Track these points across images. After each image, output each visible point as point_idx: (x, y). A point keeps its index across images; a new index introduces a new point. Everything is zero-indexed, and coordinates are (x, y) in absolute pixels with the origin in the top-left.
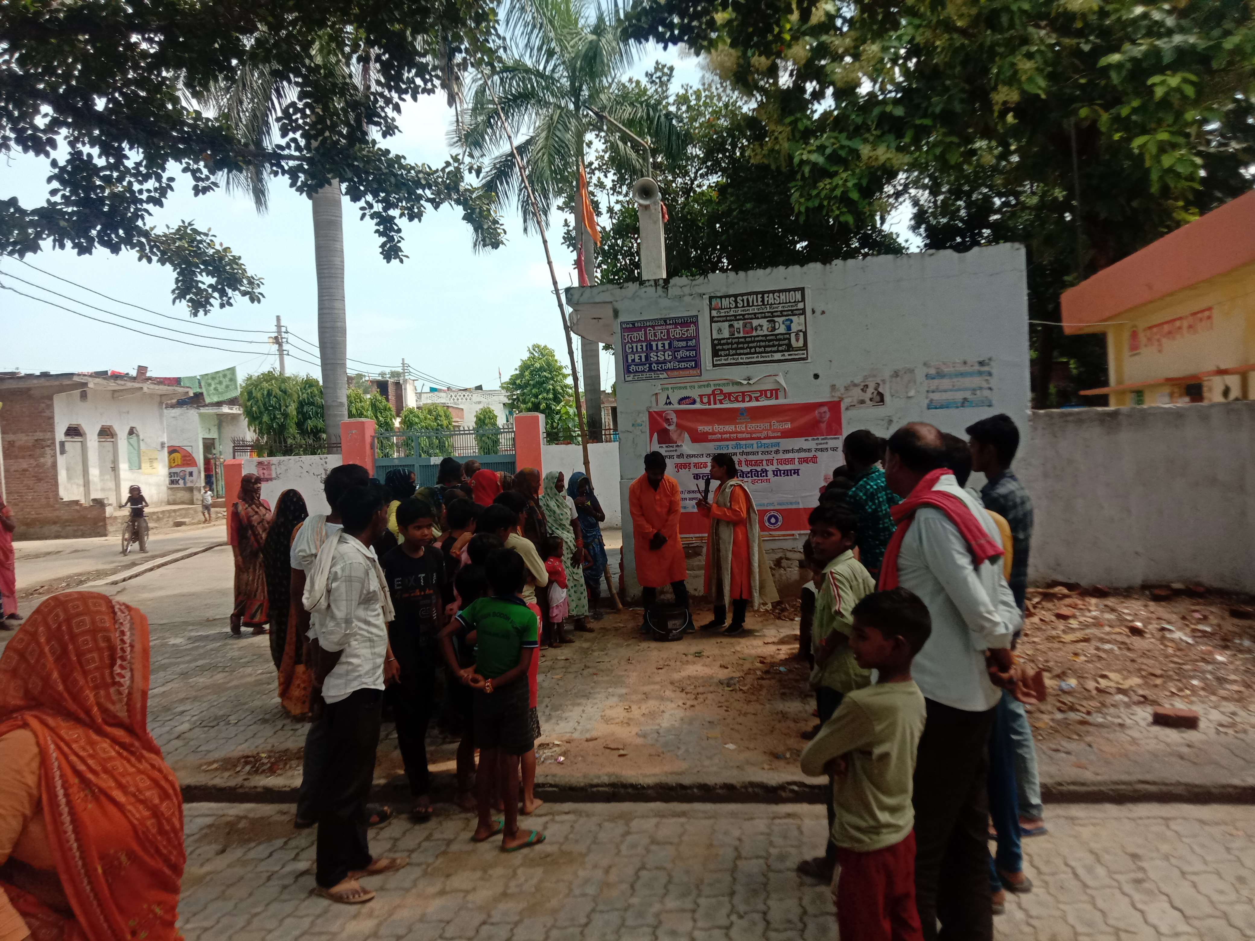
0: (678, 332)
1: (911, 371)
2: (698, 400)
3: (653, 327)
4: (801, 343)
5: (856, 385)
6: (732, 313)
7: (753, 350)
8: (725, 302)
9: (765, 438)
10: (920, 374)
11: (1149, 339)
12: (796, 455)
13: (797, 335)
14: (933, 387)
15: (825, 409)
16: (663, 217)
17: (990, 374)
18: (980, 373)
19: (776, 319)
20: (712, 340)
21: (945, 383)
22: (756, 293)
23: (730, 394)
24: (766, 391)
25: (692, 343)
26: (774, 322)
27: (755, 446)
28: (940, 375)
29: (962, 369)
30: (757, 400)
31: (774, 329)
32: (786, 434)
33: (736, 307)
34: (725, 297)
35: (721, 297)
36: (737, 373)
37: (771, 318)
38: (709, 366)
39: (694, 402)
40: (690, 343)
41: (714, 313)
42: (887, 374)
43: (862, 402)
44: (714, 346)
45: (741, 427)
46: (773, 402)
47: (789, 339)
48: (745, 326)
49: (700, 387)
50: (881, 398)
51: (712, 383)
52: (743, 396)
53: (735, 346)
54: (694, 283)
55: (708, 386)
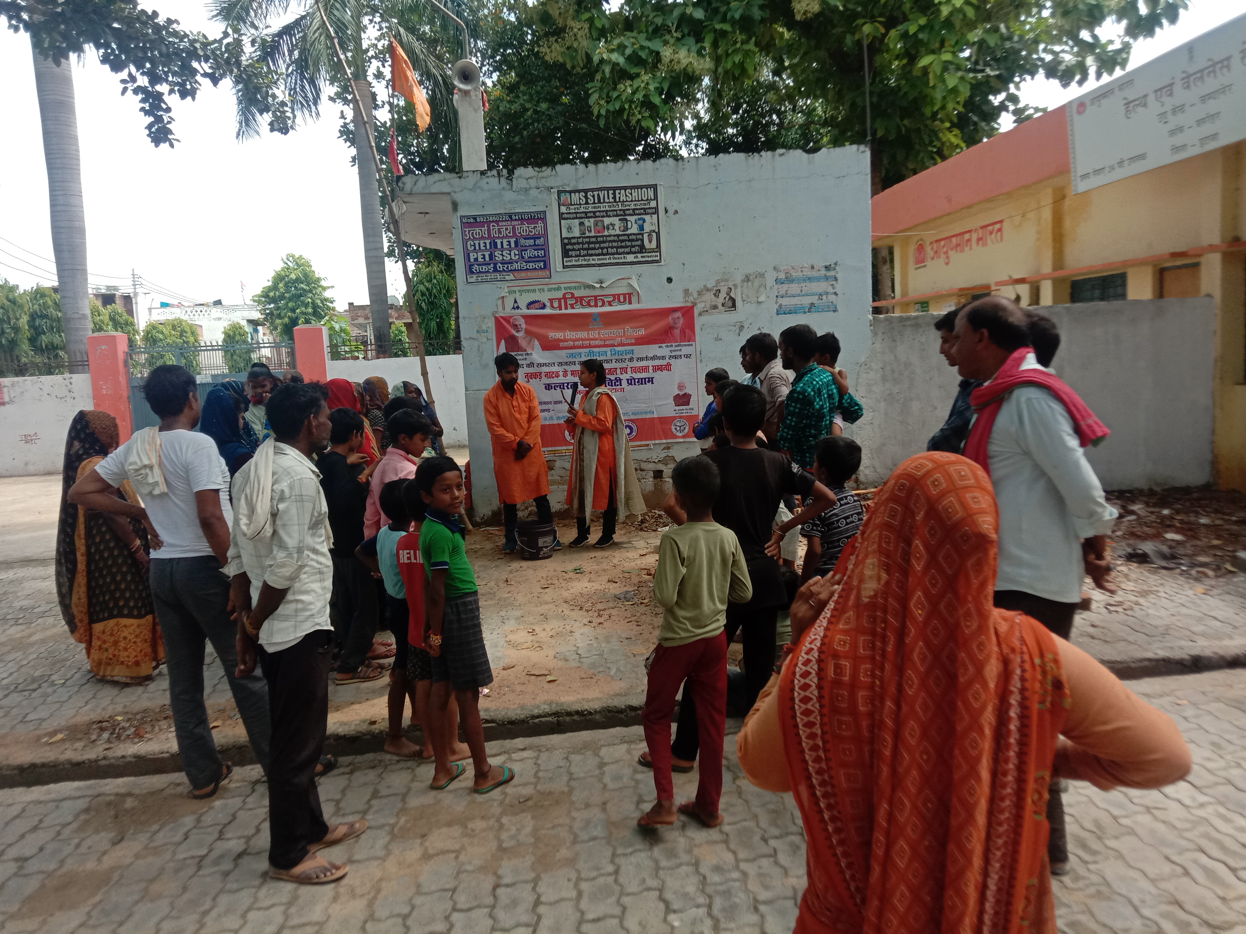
0: (524, 229)
1: (762, 275)
2: (548, 304)
3: (497, 222)
4: (654, 245)
5: (708, 290)
6: (582, 210)
7: (605, 251)
8: (575, 197)
9: (619, 345)
10: (770, 280)
11: (936, 252)
12: (650, 363)
13: (650, 235)
14: (783, 292)
15: (679, 314)
16: (484, 105)
17: (836, 279)
18: (827, 278)
19: (628, 218)
20: (562, 239)
21: (794, 288)
22: (608, 189)
23: (582, 298)
24: (619, 295)
25: (541, 241)
26: (626, 220)
27: (609, 353)
28: (789, 280)
29: (809, 273)
30: (610, 305)
31: (626, 229)
32: (641, 341)
33: (587, 203)
34: (575, 192)
35: (570, 192)
36: (588, 276)
37: (623, 215)
38: (559, 267)
39: (544, 307)
40: (538, 242)
41: (563, 209)
42: (738, 278)
43: (715, 307)
44: (564, 245)
45: (593, 334)
46: (626, 307)
47: (642, 240)
48: (596, 224)
49: (549, 290)
50: (733, 304)
51: (562, 286)
52: (596, 300)
53: (586, 246)
54: (541, 174)
55: (559, 289)
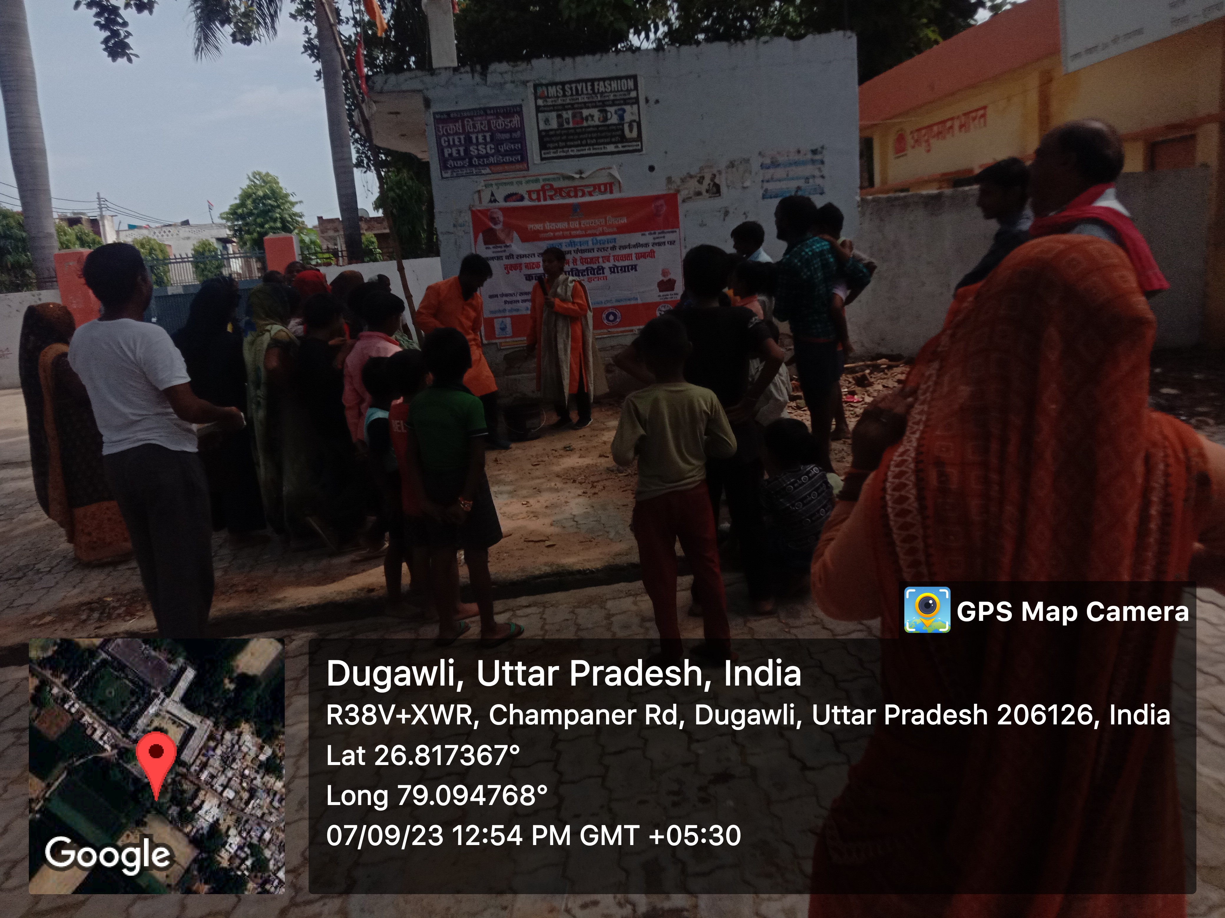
0: (500, 123)
1: (747, 161)
2: (526, 196)
3: (472, 117)
4: (635, 134)
5: (692, 177)
6: (560, 102)
7: (584, 142)
8: (552, 90)
9: (600, 235)
10: (755, 164)
12: (633, 251)
13: (630, 125)
14: (768, 177)
15: (661, 202)
17: (823, 162)
18: (813, 161)
19: (608, 108)
20: (539, 132)
21: (780, 171)
22: (586, 81)
23: (561, 189)
24: (599, 185)
25: (518, 135)
26: (606, 111)
27: (590, 243)
28: (775, 164)
29: (795, 157)
30: (591, 195)
31: (606, 119)
32: (622, 230)
33: (564, 95)
34: (552, 84)
35: (546, 85)
36: (567, 167)
37: (603, 107)
38: (537, 159)
39: (522, 199)
40: (515, 135)
41: (540, 102)
42: (723, 164)
43: (699, 194)
44: (541, 137)
45: (575, 224)
46: (607, 197)
47: (623, 130)
48: (574, 116)
49: (528, 182)
50: (717, 190)
51: (541, 178)
52: (576, 191)
53: (564, 138)
54: (516, 68)
55: (537, 181)
